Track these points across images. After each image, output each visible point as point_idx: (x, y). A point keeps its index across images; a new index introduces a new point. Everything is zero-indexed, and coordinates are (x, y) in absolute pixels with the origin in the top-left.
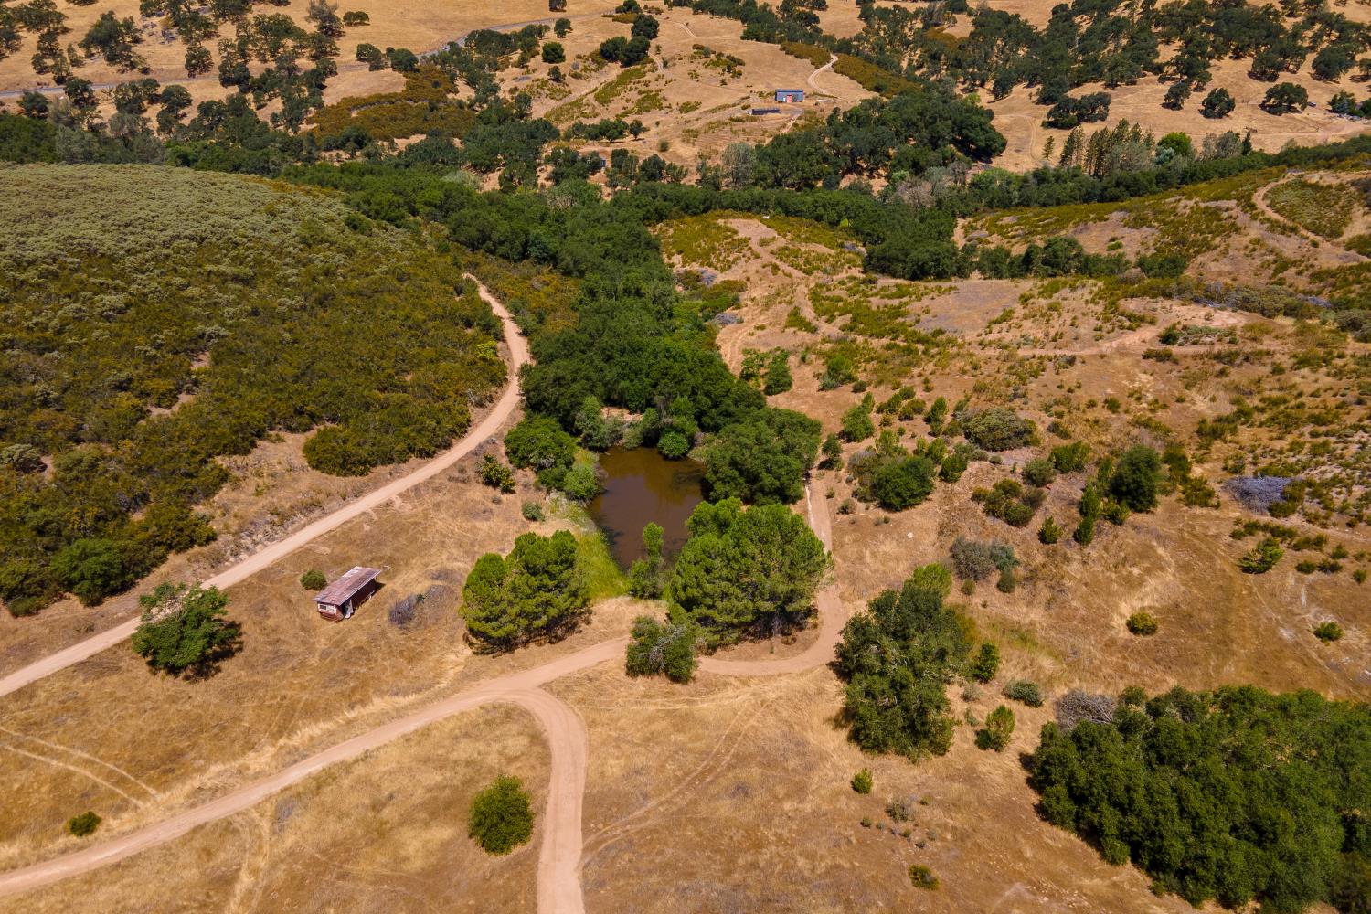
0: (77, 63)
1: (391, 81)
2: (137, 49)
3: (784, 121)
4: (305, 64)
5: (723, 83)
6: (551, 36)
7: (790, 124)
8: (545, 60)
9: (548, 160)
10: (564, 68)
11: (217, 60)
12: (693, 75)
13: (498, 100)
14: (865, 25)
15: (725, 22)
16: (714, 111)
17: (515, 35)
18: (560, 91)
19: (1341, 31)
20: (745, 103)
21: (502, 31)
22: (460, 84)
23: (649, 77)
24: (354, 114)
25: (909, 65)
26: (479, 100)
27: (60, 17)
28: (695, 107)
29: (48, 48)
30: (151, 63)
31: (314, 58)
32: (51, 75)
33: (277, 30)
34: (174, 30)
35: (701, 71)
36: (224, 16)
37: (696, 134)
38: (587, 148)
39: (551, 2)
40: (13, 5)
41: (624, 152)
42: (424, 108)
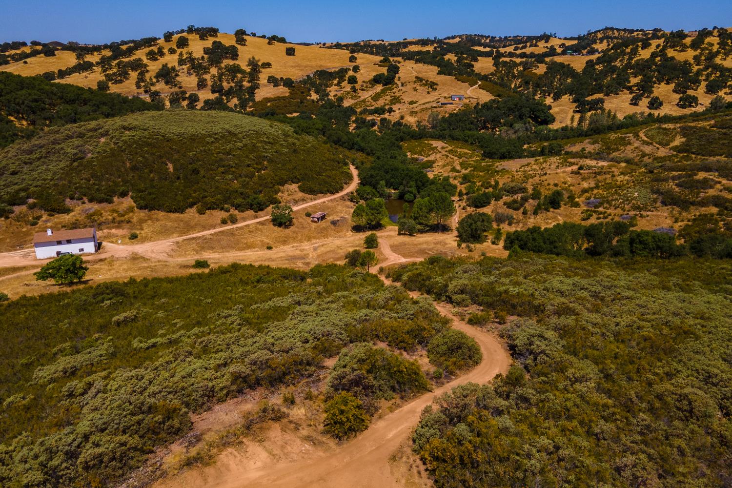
0: (153, 84)
1: (282, 91)
2: (177, 78)
3: (455, 107)
4: (246, 84)
5: (428, 93)
6: (351, 73)
7: (457, 109)
8: (349, 83)
9: (354, 122)
10: (357, 86)
11: (210, 83)
12: (415, 89)
13: (329, 99)
14: (495, 68)
15: (430, 67)
16: (424, 104)
17: (335, 72)
18: (356, 96)
19: (721, 71)
20: (438, 101)
21: (330, 71)
22: (312, 93)
23: (395, 90)
24: (269, 104)
25: (515, 86)
26: (321, 99)
27: (146, 65)
28: (416, 103)
29: (141, 79)
30: (183, 84)
31: (249, 82)
32: (142, 89)
33: (235, 70)
34: (192, 71)
35: (418, 88)
36: (212, 65)
37: (416, 113)
38: (370, 118)
39: (350, 58)
40: (126, 60)
41: (385, 119)
42: (298, 102)
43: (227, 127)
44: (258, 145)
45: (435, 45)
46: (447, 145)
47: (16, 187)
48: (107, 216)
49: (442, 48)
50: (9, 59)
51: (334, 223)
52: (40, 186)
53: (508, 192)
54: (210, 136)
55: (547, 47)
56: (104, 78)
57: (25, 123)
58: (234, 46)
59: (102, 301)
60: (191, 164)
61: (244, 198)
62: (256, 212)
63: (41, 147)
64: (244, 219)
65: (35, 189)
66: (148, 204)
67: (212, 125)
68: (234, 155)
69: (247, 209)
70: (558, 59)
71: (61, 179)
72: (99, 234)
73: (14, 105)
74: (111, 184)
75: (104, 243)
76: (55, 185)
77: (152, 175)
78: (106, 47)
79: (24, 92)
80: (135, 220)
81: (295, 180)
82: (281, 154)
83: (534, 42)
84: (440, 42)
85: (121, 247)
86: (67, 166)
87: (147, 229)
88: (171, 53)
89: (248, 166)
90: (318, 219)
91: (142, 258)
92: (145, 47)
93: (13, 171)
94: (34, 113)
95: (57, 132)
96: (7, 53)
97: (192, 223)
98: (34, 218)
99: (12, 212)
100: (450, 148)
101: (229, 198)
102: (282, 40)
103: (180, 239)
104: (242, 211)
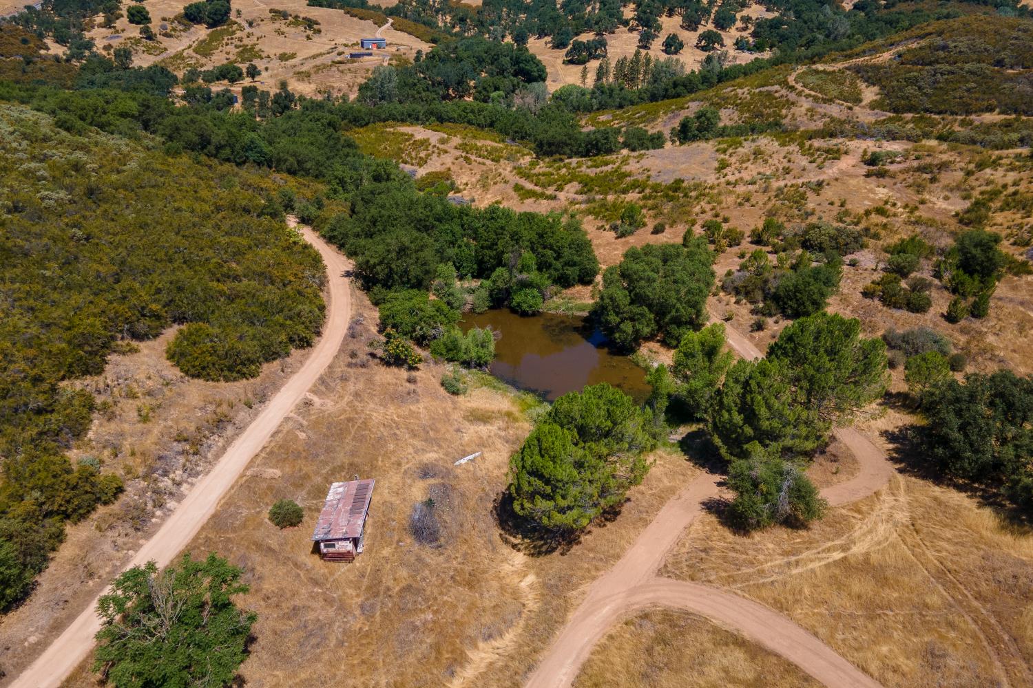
5: (308, 38)
8: (131, 22)
10: (155, 26)
12: (279, 32)
13: (95, 55)
16: (314, 57)
18: (155, 48)
20: (338, 51)
22: (49, 41)
23: (239, 34)
25: (445, 25)
26: (75, 55)
28: (293, 56)
35: (284, 29)
37: (308, 75)
38: (215, 88)
41: (250, 89)
42: (20, 62)
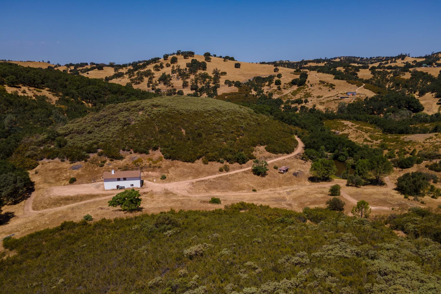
0: (157, 85)
1: (234, 89)
2: (171, 81)
3: (350, 100)
4: (212, 85)
5: (329, 91)
6: (276, 78)
7: (352, 101)
8: (275, 84)
9: (283, 108)
10: (281, 86)
11: (190, 84)
12: (320, 89)
13: (263, 94)
14: (373, 76)
15: (327, 75)
16: (328, 97)
17: (266, 78)
18: (280, 93)
20: (337, 95)
21: (263, 77)
22: (252, 90)
23: (306, 89)
24: (226, 97)
25: (389, 87)
26: (258, 94)
27: (153, 74)
28: (322, 97)
29: (150, 82)
30: (174, 85)
31: (213, 83)
32: (151, 88)
33: (205, 76)
34: (179, 77)
35: (322, 87)
36: (191, 73)
37: (324, 103)
38: (293, 106)
39: (275, 69)
40: (142, 71)
41: (304, 107)
42: (244, 96)
43: (215, 107)
44: (235, 119)
45: (326, 63)
46: (354, 124)
47: (91, 141)
48: (146, 163)
49: (330, 65)
50: (79, 72)
51: (295, 174)
52: (105, 141)
53: (426, 157)
54: (206, 112)
55: (404, 63)
56: (130, 81)
57: (90, 105)
58: (204, 62)
59: (165, 230)
60: (196, 130)
61: (232, 155)
62: (241, 164)
63: (105, 117)
64: (234, 169)
65: (102, 143)
66: (171, 156)
67: (206, 105)
68: (222, 125)
69: (235, 162)
70: (419, 69)
71: (117, 137)
72: (142, 174)
73: (85, 94)
74: (147, 141)
75: (145, 181)
76: (113, 141)
77: (172, 137)
78: (130, 65)
79: (90, 87)
80: (163, 166)
81: (262, 143)
82: (250, 126)
83: (394, 60)
84: (329, 61)
85: (156, 184)
86: (120, 129)
87: (171, 174)
88: (167, 67)
89: (232, 132)
90: (284, 171)
91: (172, 193)
92: (153, 63)
93: (89, 131)
94: (96, 99)
95: (113, 107)
96: (78, 69)
97: (201, 170)
98: (101, 162)
99: (89, 157)
100: (357, 126)
101: (223, 154)
102: (232, 59)
103: (194, 181)
104: (232, 163)
